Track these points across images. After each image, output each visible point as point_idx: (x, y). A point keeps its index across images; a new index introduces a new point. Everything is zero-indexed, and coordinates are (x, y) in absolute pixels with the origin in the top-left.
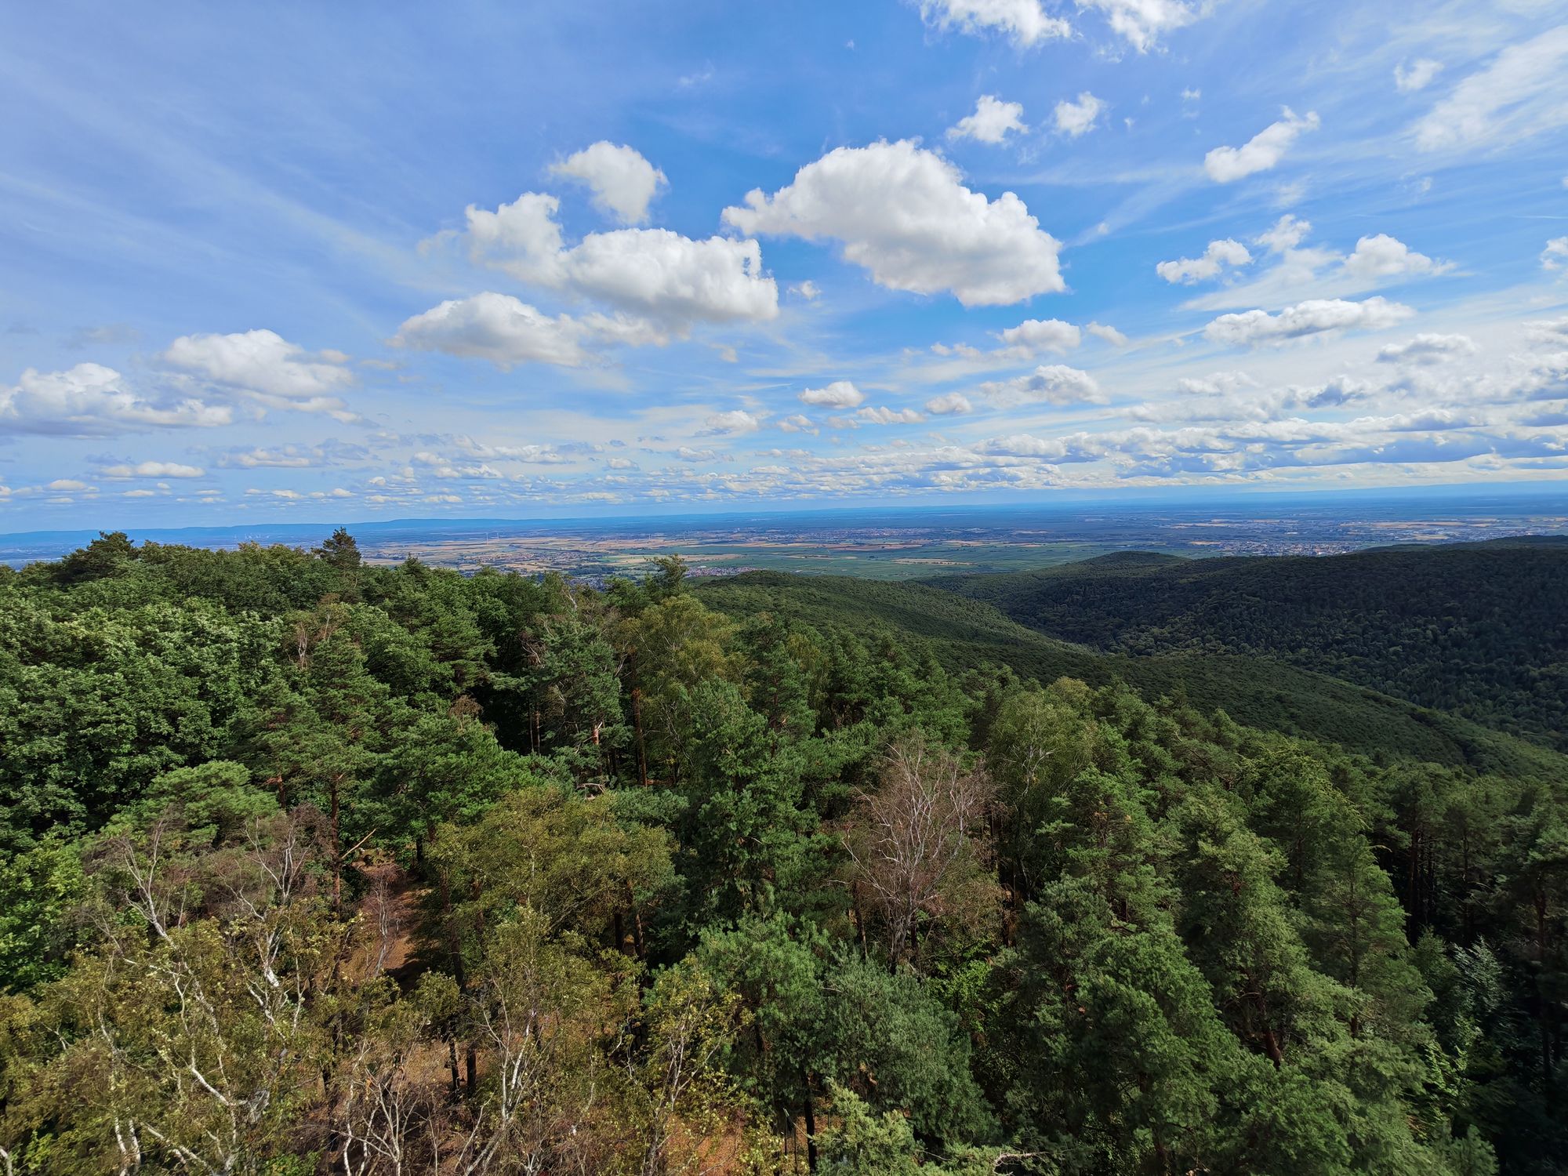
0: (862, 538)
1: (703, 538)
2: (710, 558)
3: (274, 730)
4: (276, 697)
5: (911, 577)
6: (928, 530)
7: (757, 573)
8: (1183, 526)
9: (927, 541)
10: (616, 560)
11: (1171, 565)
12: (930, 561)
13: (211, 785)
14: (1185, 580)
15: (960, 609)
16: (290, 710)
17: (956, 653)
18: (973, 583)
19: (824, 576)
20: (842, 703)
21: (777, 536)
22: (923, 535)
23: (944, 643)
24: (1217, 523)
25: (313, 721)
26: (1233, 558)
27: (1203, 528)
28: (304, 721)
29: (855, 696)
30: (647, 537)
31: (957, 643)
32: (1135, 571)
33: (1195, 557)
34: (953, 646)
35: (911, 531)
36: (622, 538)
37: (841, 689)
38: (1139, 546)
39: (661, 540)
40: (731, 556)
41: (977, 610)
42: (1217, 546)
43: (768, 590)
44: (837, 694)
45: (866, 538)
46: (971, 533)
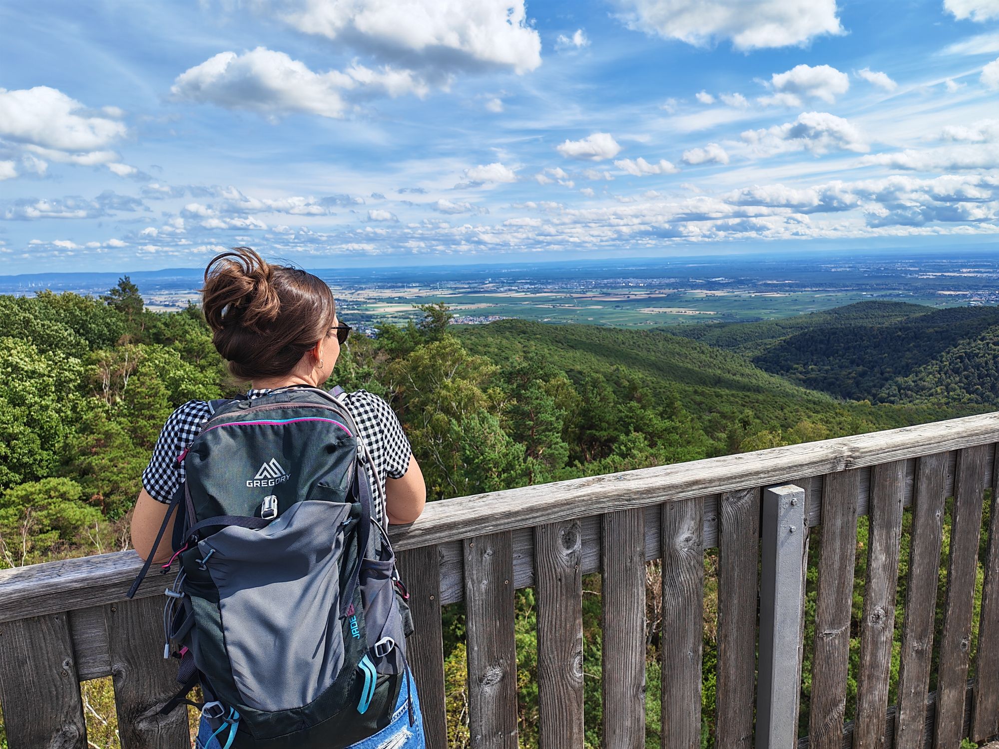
0: (608, 288)
1: (456, 288)
2: (463, 307)
3: (96, 453)
4: (96, 425)
5: (656, 326)
6: (672, 280)
7: (507, 321)
8: (931, 275)
9: (672, 291)
10: (374, 309)
11: (918, 315)
12: (674, 310)
13: (50, 497)
14: (931, 330)
15: (703, 357)
16: (108, 435)
17: (698, 398)
18: (717, 332)
19: (571, 324)
20: (593, 440)
21: (526, 286)
22: (669, 286)
23: (687, 389)
24: (966, 273)
25: (127, 446)
26: (981, 308)
27: (952, 277)
28: (119, 447)
29: (605, 433)
30: (403, 287)
31: (700, 389)
32: (880, 320)
33: (943, 306)
34: (696, 392)
35: (656, 281)
36: (380, 287)
37: (591, 427)
38: (885, 296)
39: (416, 290)
40: (483, 306)
41: (720, 358)
42: (964, 296)
43: (519, 338)
44: (588, 432)
45: (612, 288)
46: (715, 283)
